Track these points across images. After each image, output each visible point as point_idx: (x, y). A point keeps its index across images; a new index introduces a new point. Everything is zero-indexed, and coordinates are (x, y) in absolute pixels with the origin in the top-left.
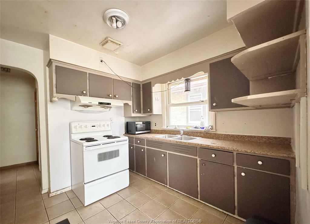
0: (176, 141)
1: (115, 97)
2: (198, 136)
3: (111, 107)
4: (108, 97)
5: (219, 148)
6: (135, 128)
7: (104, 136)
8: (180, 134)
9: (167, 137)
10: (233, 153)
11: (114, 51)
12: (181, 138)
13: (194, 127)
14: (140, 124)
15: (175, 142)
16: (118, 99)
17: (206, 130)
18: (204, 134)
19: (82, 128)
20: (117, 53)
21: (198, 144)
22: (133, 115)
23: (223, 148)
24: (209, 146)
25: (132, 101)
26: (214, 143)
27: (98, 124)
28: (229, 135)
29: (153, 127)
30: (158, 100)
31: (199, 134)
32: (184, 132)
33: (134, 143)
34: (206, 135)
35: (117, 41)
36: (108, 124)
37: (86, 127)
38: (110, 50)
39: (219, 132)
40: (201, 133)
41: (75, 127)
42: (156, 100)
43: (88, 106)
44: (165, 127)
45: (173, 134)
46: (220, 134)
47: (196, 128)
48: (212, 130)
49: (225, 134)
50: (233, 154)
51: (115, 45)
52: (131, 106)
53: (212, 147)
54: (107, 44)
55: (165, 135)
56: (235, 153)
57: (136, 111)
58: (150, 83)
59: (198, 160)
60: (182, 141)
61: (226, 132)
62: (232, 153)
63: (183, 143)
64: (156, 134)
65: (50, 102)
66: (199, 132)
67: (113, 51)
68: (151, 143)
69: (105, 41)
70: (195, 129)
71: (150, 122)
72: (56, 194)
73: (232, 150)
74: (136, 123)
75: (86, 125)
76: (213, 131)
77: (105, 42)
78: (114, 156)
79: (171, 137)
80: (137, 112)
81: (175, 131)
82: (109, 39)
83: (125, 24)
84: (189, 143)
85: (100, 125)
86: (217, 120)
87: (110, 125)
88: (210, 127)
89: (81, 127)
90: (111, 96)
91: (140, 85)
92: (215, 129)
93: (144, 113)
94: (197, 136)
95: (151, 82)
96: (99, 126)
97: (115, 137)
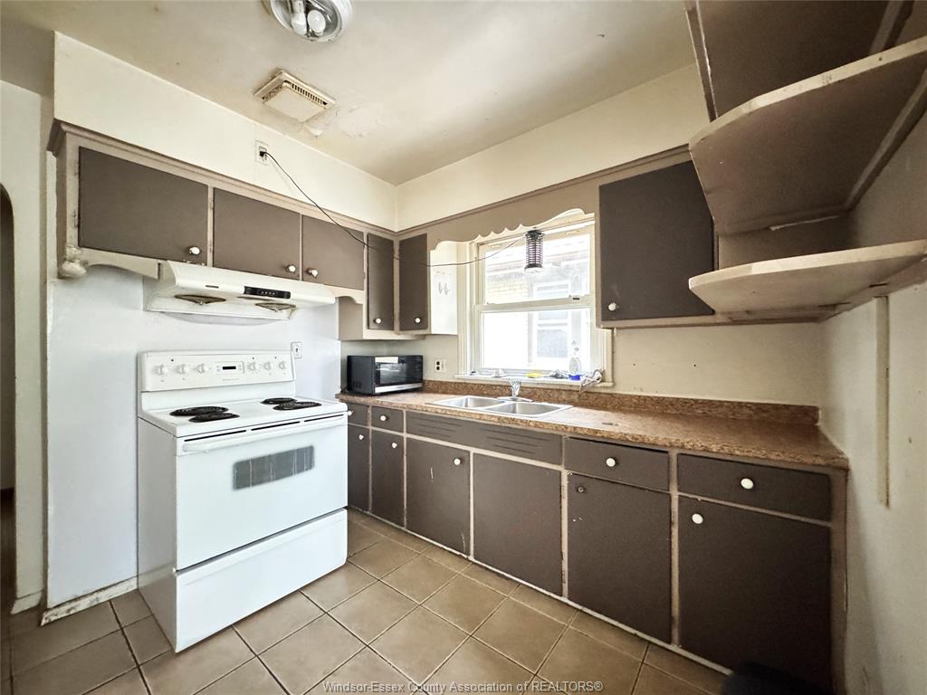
0: (499, 418)
1: (307, 274)
2: (564, 402)
3: (294, 306)
4: (284, 272)
5: (627, 440)
6: (374, 376)
7: (266, 402)
8: (511, 395)
9: (470, 404)
10: (667, 452)
11: (305, 125)
12: (512, 409)
13: (551, 374)
14: (389, 364)
15: (496, 420)
16: (316, 280)
17: (587, 383)
18: (580, 395)
19: (184, 372)
20: (318, 132)
21: (566, 427)
22: (369, 334)
23: (640, 440)
24: (596, 431)
25: (365, 292)
26: (611, 424)
27: (247, 359)
28: (649, 397)
29: (430, 374)
30: (446, 293)
31: (564, 396)
32: (522, 388)
33: (370, 423)
34: (587, 398)
35: (314, 88)
36: (283, 363)
37: (200, 369)
38: (293, 119)
39: (622, 390)
40: (570, 391)
41: (159, 370)
42: (440, 291)
43: (208, 299)
44: (464, 375)
45: (488, 395)
46: (626, 396)
47: (556, 376)
48: (603, 384)
49: (640, 396)
50: (669, 458)
51: (306, 101)
52: (362, 305)
53: (605, 435)
54: (281, 94)
55: (465, 397)
56: (674, 453)
57: (379, 321)
58: (424, 237)
59: (565, 474)
60: (517, 416)
61: (642, 390)
62: (665, 455)
63: (519, 422)
64: (438, 396)
65: (56, 280)
66: (565, 390)
67: (302, 123)
68: (422, 422)
69: (273, 85)
70: (555, 380)
71: (421, 357)
72: (69, 611)
73: (665, 446)
74: (378, 360)
75: (203, 365)
76: (607, 388)
77: (271, 87)
78: (295, 467)
79: (482, 404)
80: (382, 327)
81: (496, 386)
82: (286, 76)
83: (339, 24)
84: (537, 424)
85: (254, 364)
86: (617, 355)
87: (288, 365)
88: (598, 375)
89: (179, 370)
90: (292, 269)
91: (391, 242)
92: (611, 380)
93: (403, 328)
94: (559, 402)
95: (426, 235)
96: (249, 367)
97: (302, 403)
